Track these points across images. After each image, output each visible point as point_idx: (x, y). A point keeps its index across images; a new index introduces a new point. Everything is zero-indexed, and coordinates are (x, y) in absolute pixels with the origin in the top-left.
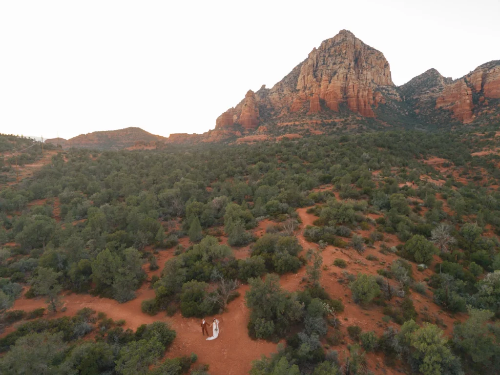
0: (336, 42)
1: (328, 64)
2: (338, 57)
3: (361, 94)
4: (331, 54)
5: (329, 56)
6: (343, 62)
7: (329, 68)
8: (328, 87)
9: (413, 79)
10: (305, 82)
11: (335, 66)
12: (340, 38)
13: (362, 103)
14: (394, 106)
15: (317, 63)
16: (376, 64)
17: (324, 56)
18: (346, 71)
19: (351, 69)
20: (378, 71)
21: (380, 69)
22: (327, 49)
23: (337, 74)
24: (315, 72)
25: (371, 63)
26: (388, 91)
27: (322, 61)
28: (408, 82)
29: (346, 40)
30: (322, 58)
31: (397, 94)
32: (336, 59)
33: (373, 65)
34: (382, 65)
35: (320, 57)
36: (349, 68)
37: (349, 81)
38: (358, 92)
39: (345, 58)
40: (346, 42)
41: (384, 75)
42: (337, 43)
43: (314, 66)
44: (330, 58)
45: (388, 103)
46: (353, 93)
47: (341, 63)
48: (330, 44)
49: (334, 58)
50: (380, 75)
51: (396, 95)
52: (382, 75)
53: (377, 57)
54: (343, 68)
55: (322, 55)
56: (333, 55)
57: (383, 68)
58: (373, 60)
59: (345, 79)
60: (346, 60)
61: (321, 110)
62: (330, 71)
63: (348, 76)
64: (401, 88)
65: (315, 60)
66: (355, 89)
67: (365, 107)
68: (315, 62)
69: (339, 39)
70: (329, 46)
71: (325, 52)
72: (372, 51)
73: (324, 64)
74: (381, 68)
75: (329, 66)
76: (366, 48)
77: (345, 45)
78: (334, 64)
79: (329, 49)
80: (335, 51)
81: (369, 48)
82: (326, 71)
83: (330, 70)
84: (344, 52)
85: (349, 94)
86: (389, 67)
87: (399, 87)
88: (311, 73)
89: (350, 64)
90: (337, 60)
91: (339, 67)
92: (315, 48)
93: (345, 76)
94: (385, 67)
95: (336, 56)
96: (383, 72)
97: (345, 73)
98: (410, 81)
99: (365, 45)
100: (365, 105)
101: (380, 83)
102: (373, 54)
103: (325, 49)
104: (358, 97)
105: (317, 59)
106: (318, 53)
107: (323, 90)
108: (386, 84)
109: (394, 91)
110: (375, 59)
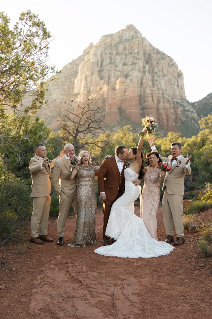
0: (124, 38)
1: (117, 64)
2: (129, 57)
3: (162, 105)
4: (120, 51)
5: (117, 54)
6: (136, 63)
7: (117, 69)
8: (125, 92)
9: (208, 95)
10: (87, 84)
11: (125, 67)
12: (129, 33)
13: (164, 117)
14: (194, 125)
15: (102, 62)
16: (168, 72)
17: (111, 54)
18: (140, 75)
19: (147, 73)
20: (171, 80)
21: (172, 79)
22: (113, 44)
23: (130, 78)
24: (100, 71)
25: (163, 70)
26: (184, 107)
27: (108, 59)
28: (203, 99)
29: (136, 37)
30: (109, 55)
31: (194, 111)
32: (126, 58)
33: (165, 73)
34: (175, 74)
35: (106, 54)
36: (144, 72)
37: (145, 88)
38: (159, 102)
39: (138, 59)
40: (137, 39)
41: (178, 86)
42: (126, 39)
43: (98, 65)
44: (118, 57)
45: (187, 120)
46: (152, 103)
47: (133, 64)
48: (117, 39)
49: (124, 57)
50: (173, 86)
51: (192, 112)
52: (175, 87)
53: (168, 63)
54: (137, 71)
55: (108, 52)
56: (122, 53)
57: (176, 78)
58: (164, 66)
59: (139, 84)
60: (140, 61)
61: (121, 120)
62: (119, 73)
63: (144, 81)
64: (197, 104)
65: (100, 57)
66: (154, 98)
67: (168, 122)
68: (100, 60)
69: (128, 35)
70: (116, 42)
71: (112, 48)
72: (163, 56)
73: (111, 63)
74: (173, 77)
75: (117, 66)
76: (155, 51)
77: (137, 42)
78: (124, 64)
79: (115, 46)
80: (124, 49)
81: (158, 52)
82: (114, 73)
83: (120, 71)
84: (136, 51)
85: (146, 104)
86: (183, 77)
87: (194, 103)
88: (96, 72)
89: (144, 67)
90: (127, 60)
91: (132, 69)
92: (92, 44)
93: (140, 81)
94: (178, 77)
95: (126, 55)
96: (176, 84)
97: (140, 78)
98: (205, 98)
99: (154, 48)
100: (168, 120)
101: (173, 96)
102: (163, 59)
103: (111, 45)
104: (158, 109)
105: (101, 56)
106: (103, 49)
107: (119, 95)
108: (180, 98)
109: (190, 108)
110: (167, 66)
